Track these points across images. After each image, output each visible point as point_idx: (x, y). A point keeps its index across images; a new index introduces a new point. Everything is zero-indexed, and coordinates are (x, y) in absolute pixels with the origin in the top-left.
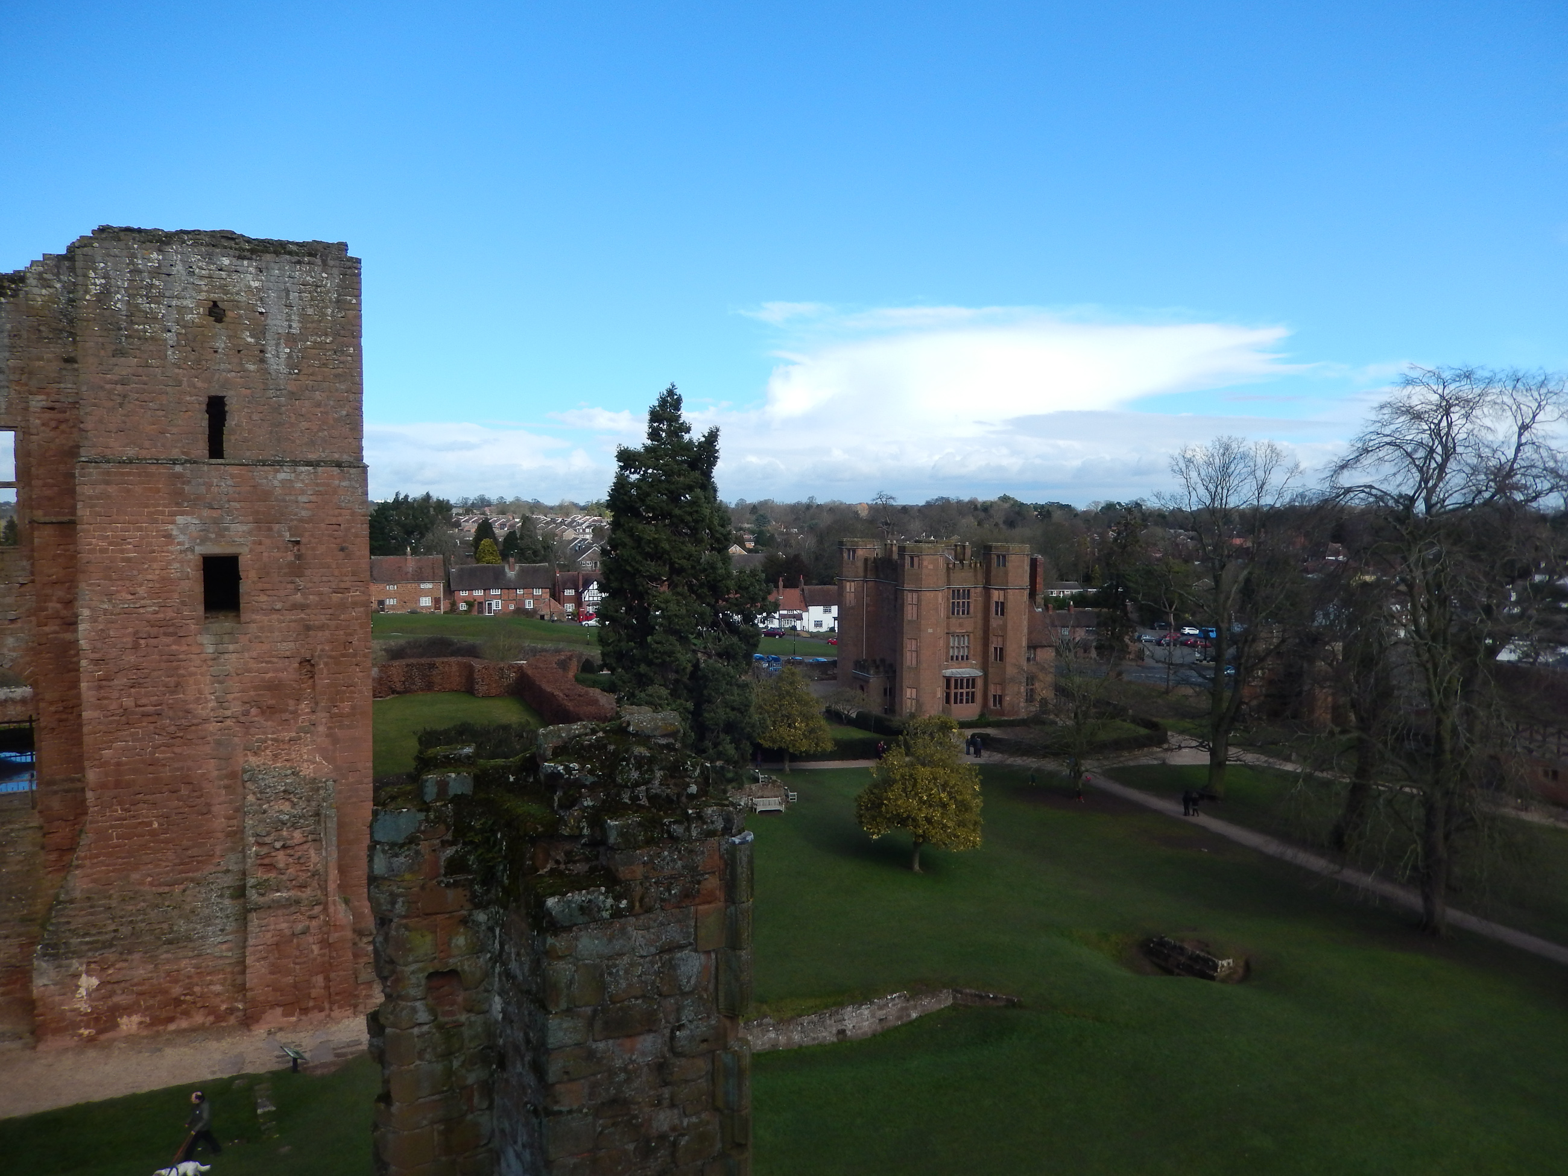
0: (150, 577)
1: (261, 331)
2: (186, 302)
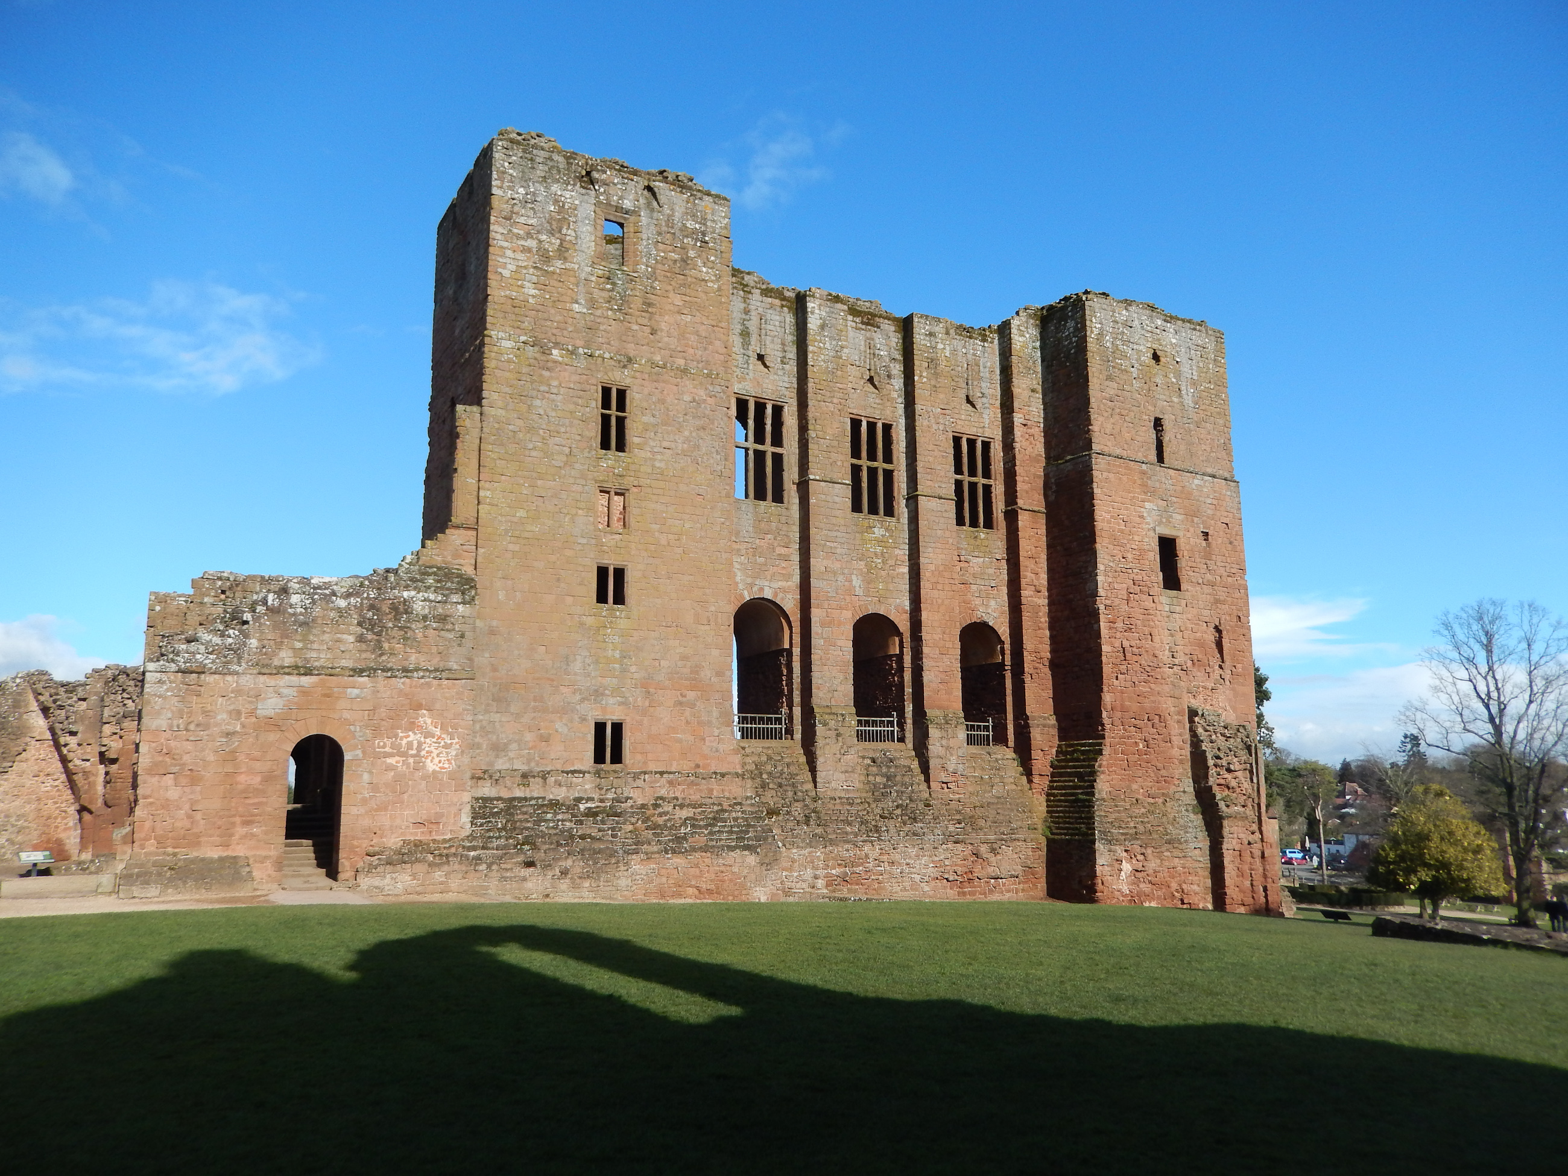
0: (1133, 546)
1: (1178, 375)
2: (1141, 348)
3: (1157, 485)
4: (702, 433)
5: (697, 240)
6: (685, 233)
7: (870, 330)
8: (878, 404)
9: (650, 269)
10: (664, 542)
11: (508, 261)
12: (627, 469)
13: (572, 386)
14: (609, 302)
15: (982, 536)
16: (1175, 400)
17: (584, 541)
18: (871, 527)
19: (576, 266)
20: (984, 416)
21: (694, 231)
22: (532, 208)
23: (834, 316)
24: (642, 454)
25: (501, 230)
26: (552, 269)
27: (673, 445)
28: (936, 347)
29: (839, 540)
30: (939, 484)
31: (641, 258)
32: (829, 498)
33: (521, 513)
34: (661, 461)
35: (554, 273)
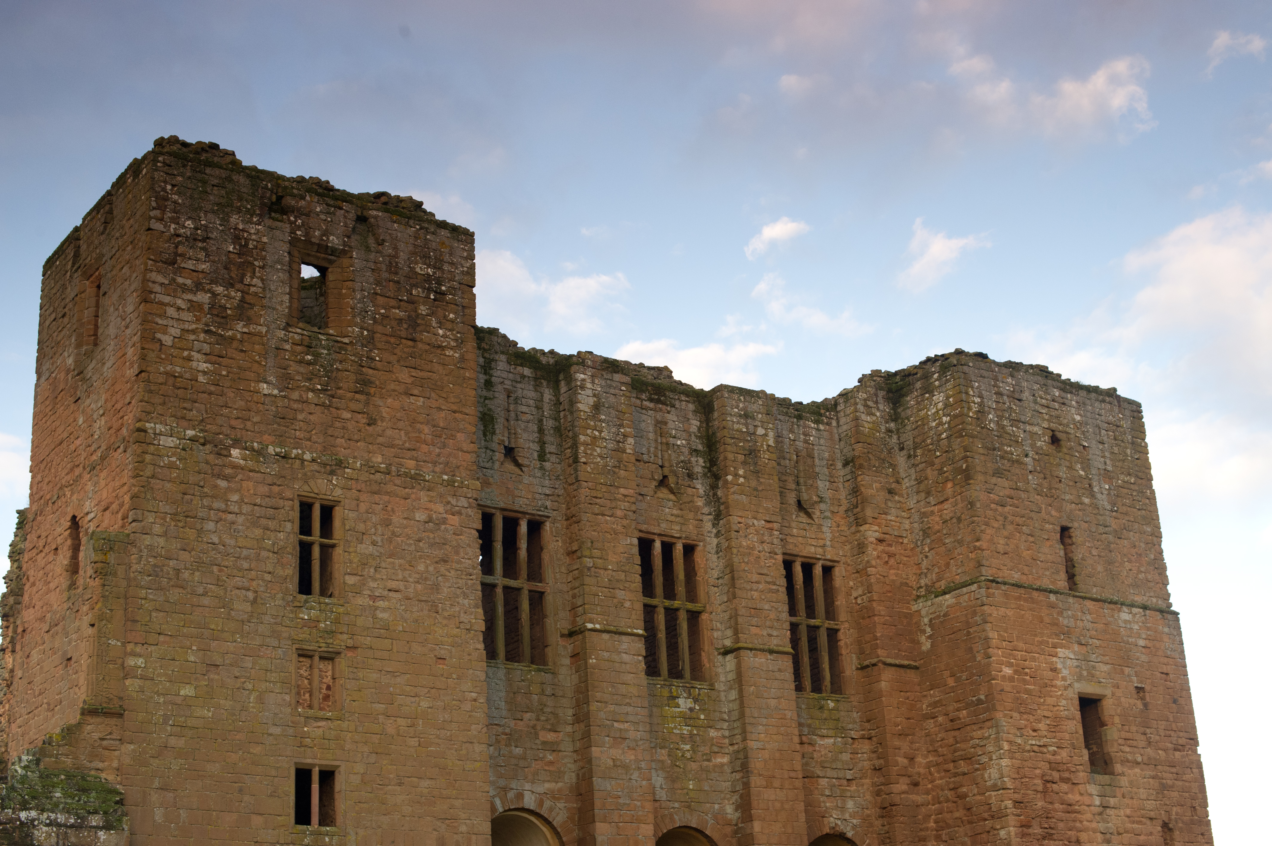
0: (1046, 713)
1: (1087, 466)
2: (1036, 429)
3: (1072, 623)
4: (442, 568)
5: (429, 290)
6: (413, 281)
7: (661, 410)
8: (677, 516)
9: (365, 333)
10: (391, 730)
11: (171, 322)
12: (337, 621)
13: (258, 501)
14: (310, 379)
15: (831, 704)
16: (1087, 500)
17: (277, 731)
18: (674, 698)
19: (264, 330)
20: (825, 529)
21: (428, 278)
22: (203, 249)
23: (612, 391)
24: (360, 601)
25: (160, 279)
26: (230, 333)
27: (401, 585)
28: (754, 434)
29: (631, 718)
30: (770, 631)
31: (354, 316)
32: (615, 657)
33: (187, 691)
34: (384, 610)
35: (232, 338)
